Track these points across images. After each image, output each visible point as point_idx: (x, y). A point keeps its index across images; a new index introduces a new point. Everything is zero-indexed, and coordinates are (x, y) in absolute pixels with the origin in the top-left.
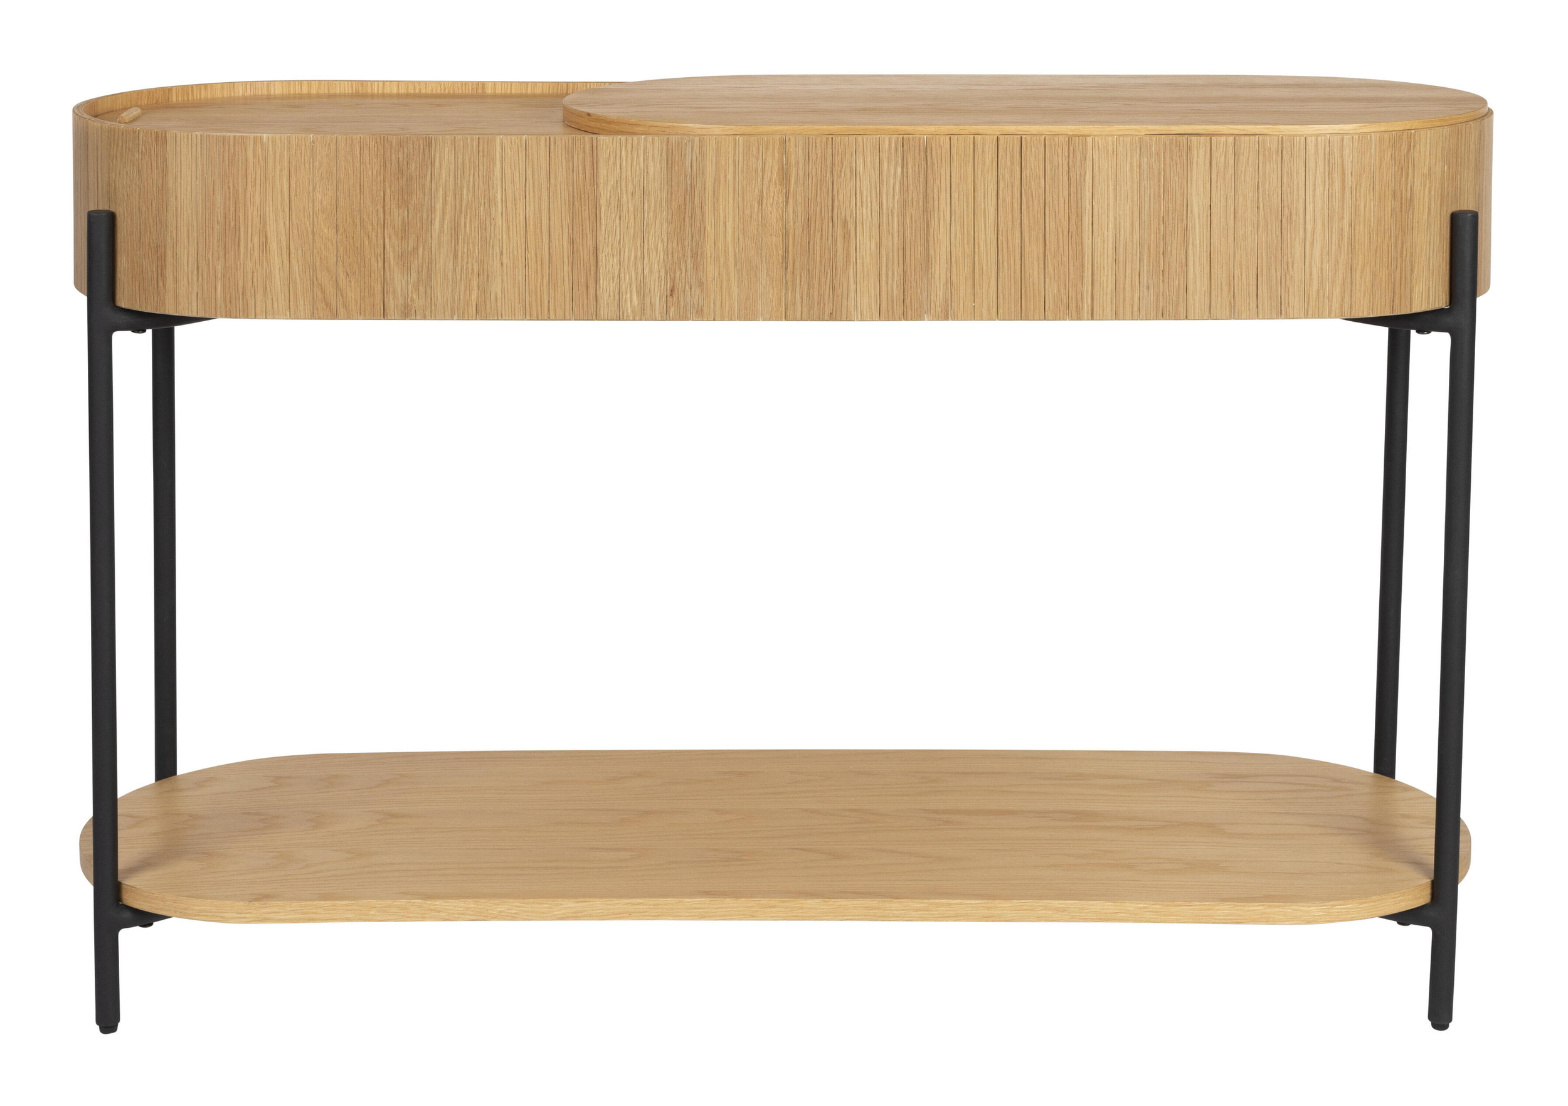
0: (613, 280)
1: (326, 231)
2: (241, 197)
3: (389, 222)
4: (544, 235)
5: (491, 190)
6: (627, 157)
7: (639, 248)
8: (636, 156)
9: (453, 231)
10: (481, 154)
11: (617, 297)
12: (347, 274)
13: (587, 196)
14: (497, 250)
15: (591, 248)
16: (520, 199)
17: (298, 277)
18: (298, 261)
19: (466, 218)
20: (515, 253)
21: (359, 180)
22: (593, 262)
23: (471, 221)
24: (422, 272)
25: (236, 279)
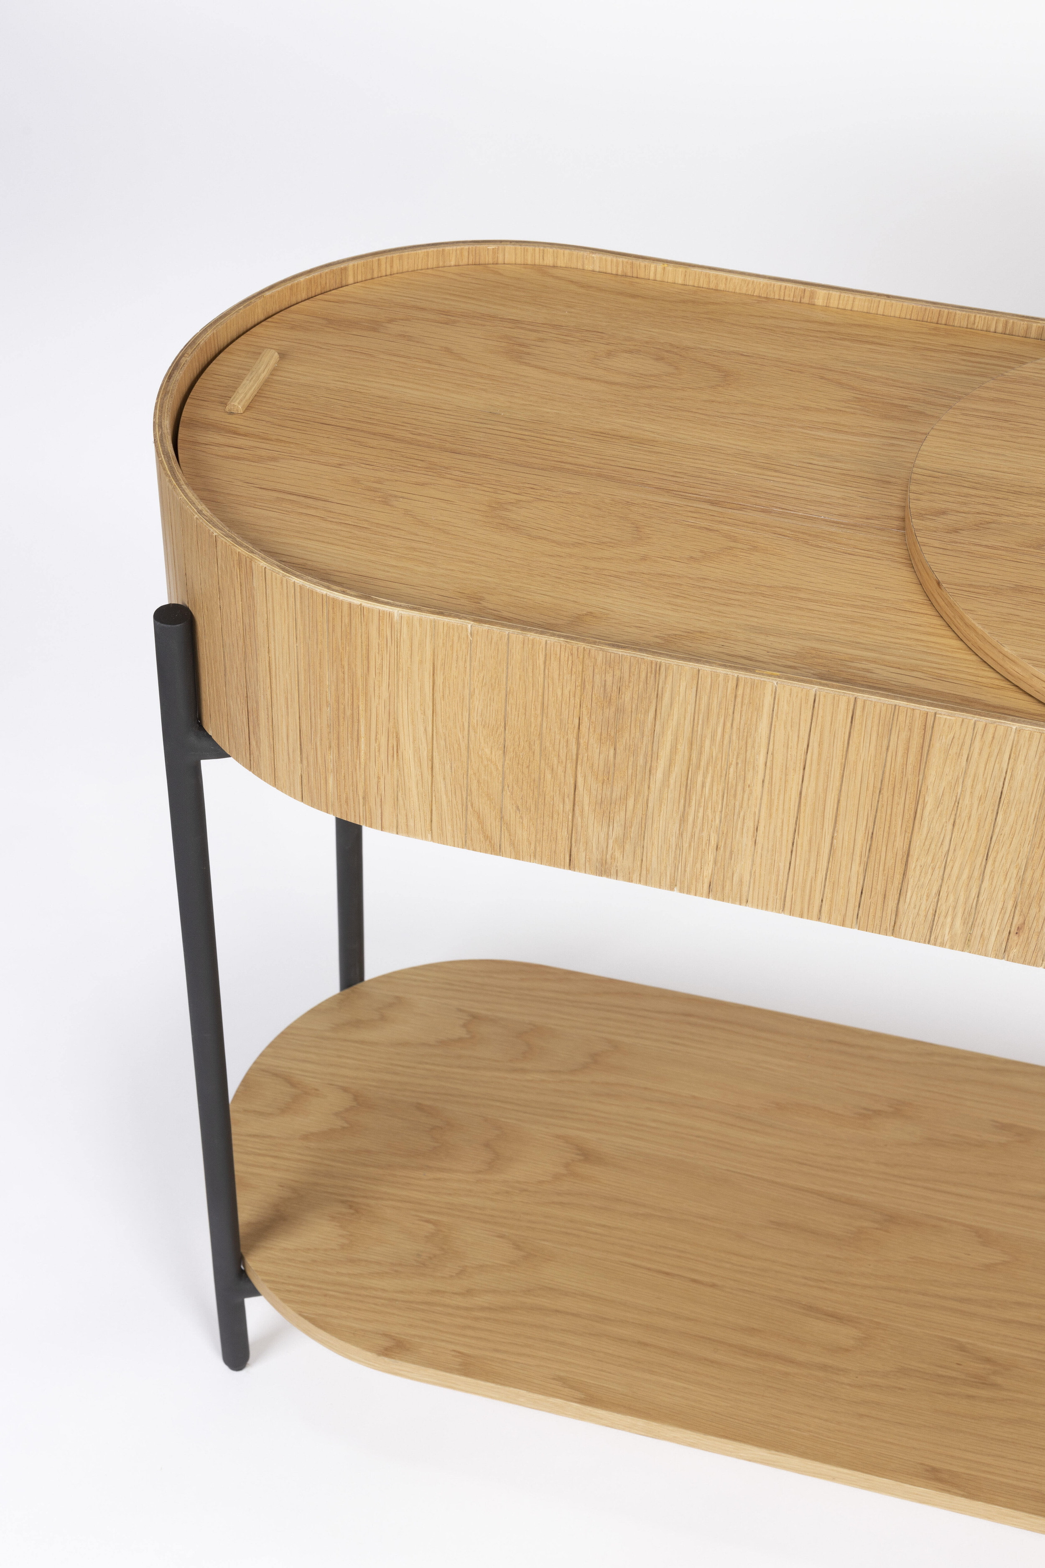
0: (928, 896)
1: (487, 751)
2: (360, 683)
3: (585, 759)
4: (826, 820)
5: (749, 748)
6: (981, 750)
7: (978, 867)
8: (996, 751)
9: (683, 789)
10: (739, 700)
11: (930, 917)
12: (518, 808)
13: (904, 787)
14: (750, 824)
15: (900, 853)
16: (794, 770)
17: (444, 797)
18: (444, 779)
19: (705, 777)
20: (778, 834)
21: (540, 698)
22: (899, 869)
23: (712, 781)
24: (631, 827)
25: (355, 780)
